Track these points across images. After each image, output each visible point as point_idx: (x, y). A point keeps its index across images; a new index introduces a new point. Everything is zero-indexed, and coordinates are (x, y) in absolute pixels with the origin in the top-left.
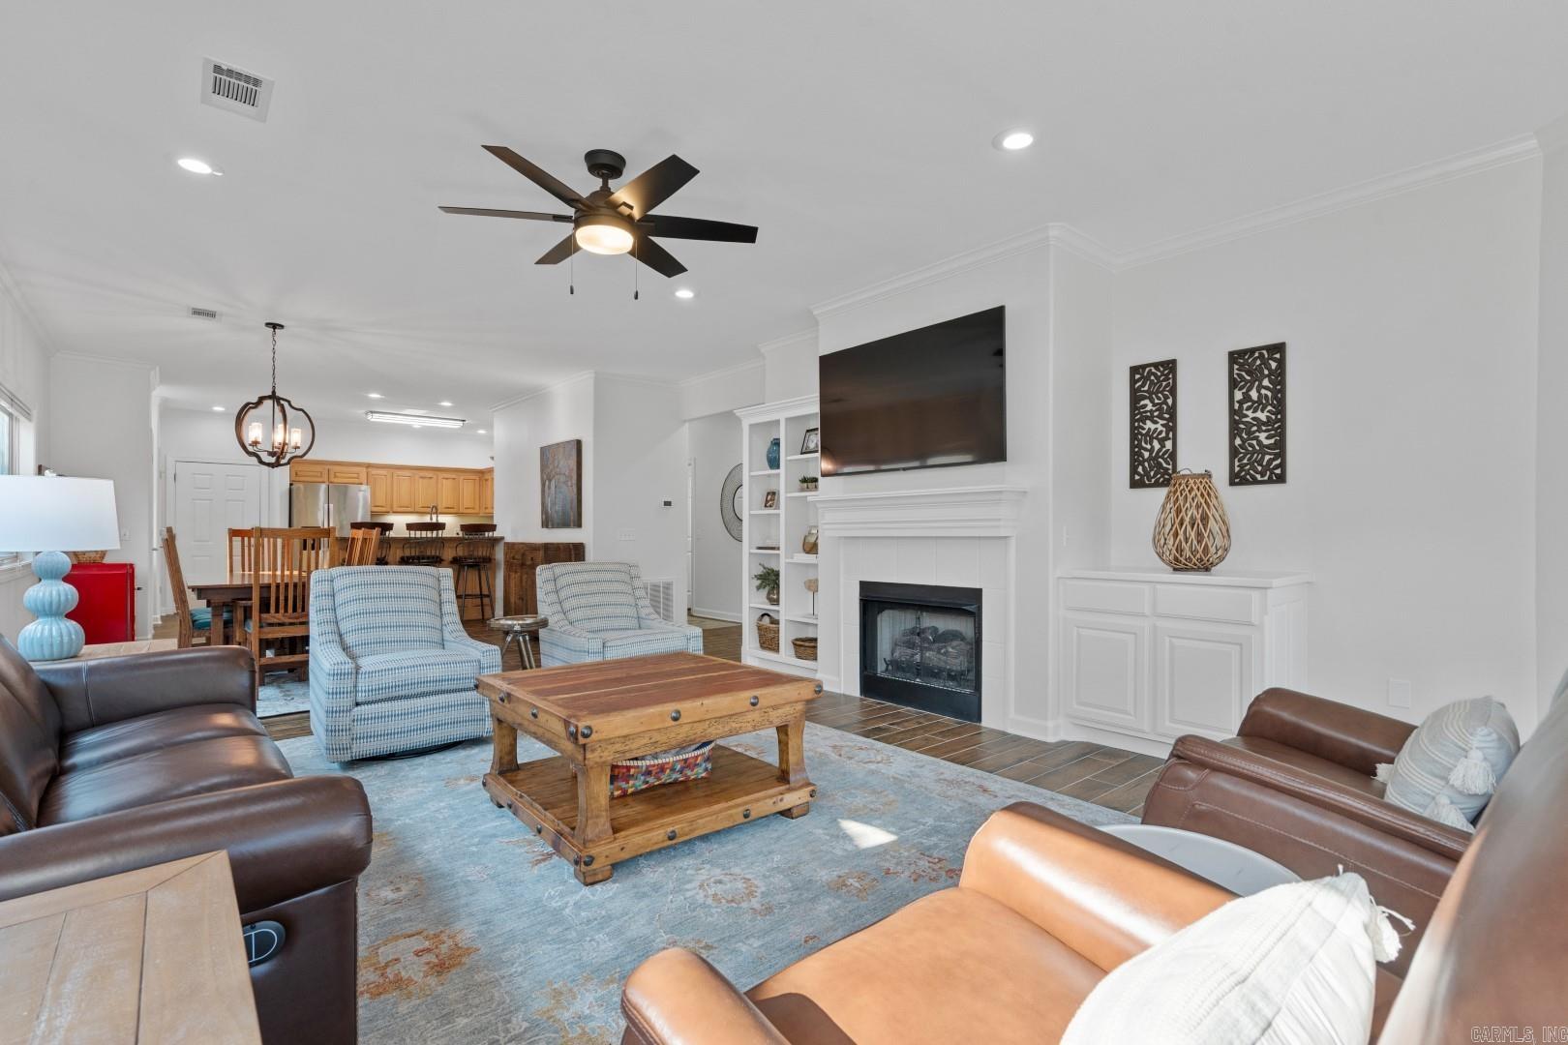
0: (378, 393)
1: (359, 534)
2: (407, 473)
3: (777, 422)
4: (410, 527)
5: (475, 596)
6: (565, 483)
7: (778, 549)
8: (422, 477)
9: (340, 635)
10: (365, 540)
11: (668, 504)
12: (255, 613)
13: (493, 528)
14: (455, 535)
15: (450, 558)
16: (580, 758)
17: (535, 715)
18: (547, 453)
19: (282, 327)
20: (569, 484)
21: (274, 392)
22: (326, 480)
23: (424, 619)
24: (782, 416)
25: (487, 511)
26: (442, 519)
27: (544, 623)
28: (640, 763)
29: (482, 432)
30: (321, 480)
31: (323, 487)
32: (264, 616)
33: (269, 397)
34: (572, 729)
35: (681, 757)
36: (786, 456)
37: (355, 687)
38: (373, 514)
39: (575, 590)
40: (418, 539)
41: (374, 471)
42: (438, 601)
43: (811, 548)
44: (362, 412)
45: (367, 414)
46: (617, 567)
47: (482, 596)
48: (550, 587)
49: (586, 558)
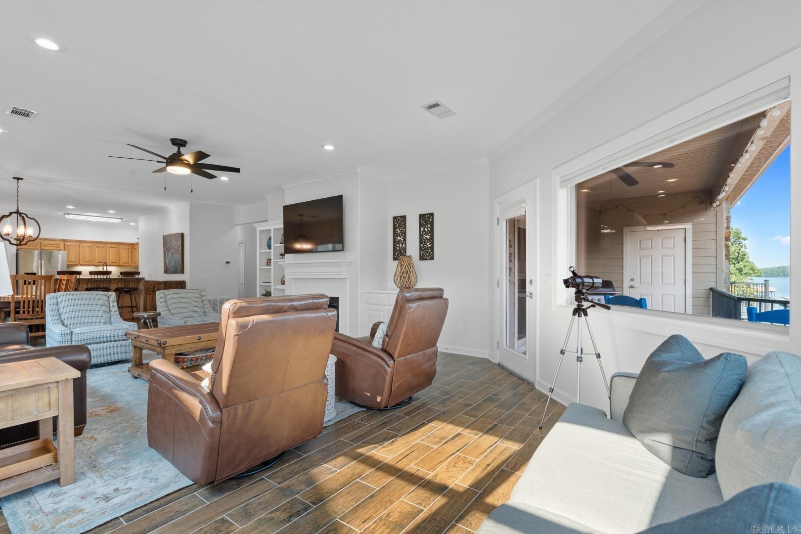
0: (72, 206)
1: (65, 277)
2: (89, 245)
3: (270, 230)
4: (91, 273)
5: (129, 307)
6: (176, 253)
7: (271, 283)
8: (97, 247)
9: (62, 321)
10: (68, 280)
11: (228, 263)
12: (12, 314)
13: (138, 273)
14: (117, 277)
15: (114, 289)
16: (163, 352)
17: (147, 341)
18: (166, 239)
19: (22, 179)
20: (178, 253)
21: (18, 210)
22: (39, 248)
23: (102, 313)
24: (272, 228)
25: (135, 264)
26: (110, 269)
27: (159, 314)
28: (188, 357)
29: (132, 224)
30: (36, 248)
31: (36, 252)
32: (17, 315)
33: (15, 213)
34: (159, 342)
35: (204, 355)
36: (274, 244)
37: (71, 339)
38: (68, 266)
39: (174, 301)
40: (96, 279)
41: (69, 244)
42: (108, 305)
43: (283, 283)
44: (61, 213)
45: (64, 214)
46: (195, 291)
47: (132, 307)
48: (163, 300)
49: (186, 287)
